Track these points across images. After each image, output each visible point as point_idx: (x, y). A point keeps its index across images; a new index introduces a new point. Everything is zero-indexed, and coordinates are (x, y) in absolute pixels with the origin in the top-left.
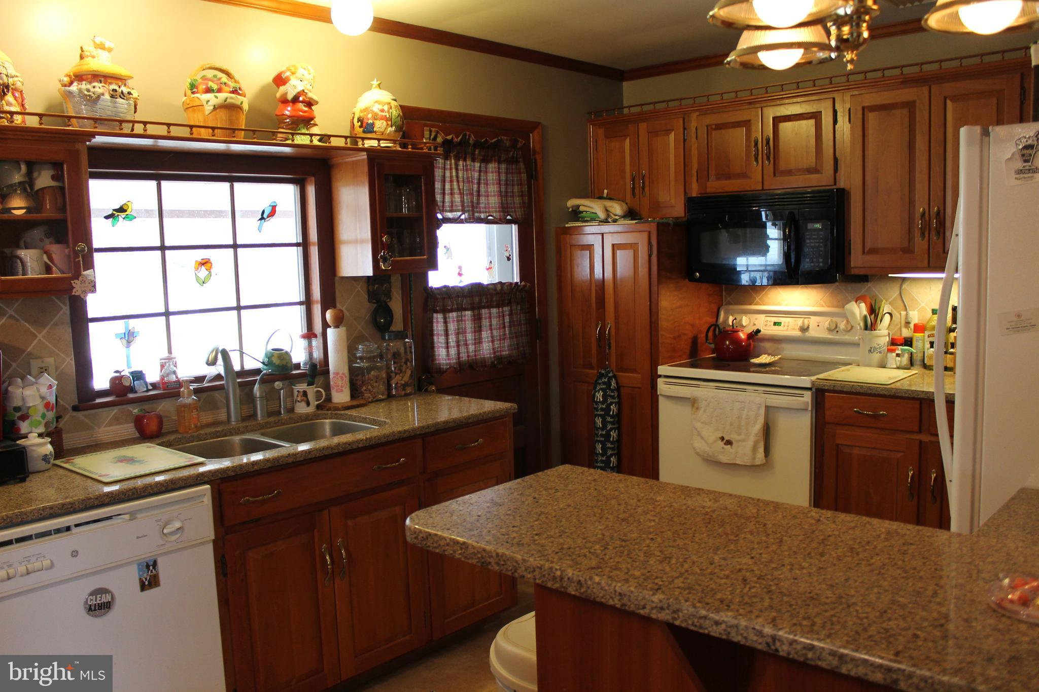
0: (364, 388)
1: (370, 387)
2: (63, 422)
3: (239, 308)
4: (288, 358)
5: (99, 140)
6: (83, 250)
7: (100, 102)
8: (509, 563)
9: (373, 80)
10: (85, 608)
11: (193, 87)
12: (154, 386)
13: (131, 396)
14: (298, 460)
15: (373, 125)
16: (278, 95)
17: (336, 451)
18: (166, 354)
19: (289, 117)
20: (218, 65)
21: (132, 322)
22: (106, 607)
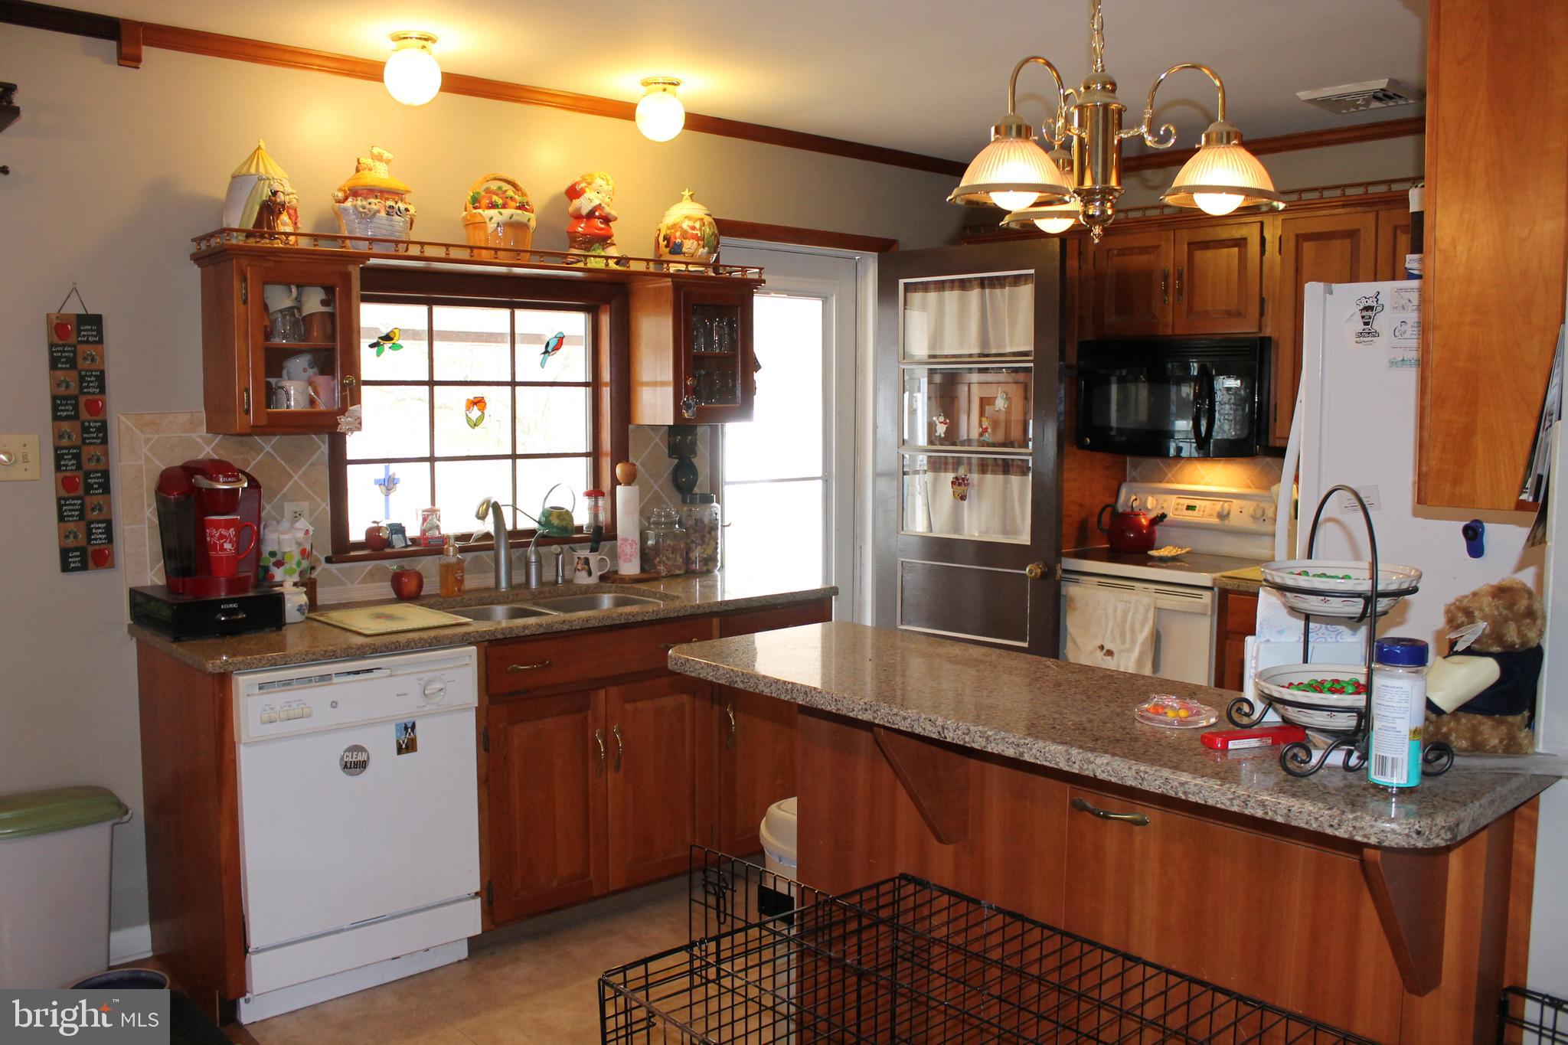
0: (658, 559)
1: (664, 558)
2: (316, 573)
3: (514, 457)
4: (568, 519)
5: (373, 261)
6: (351, 383)
7: (375, 220)
8: (752, 680)
9: (684, 191)
10: (341, 764)
11: (476, 201)
12: (414, 541)
13: (388, 550)
14: (574, 628)
15: (681, 245)
16: (571, 209)
17: (618, 622)
18: (428, 506)
19: (583, 235)
20: (505, 176)
21: (393, 467)
22: (363, 765)
